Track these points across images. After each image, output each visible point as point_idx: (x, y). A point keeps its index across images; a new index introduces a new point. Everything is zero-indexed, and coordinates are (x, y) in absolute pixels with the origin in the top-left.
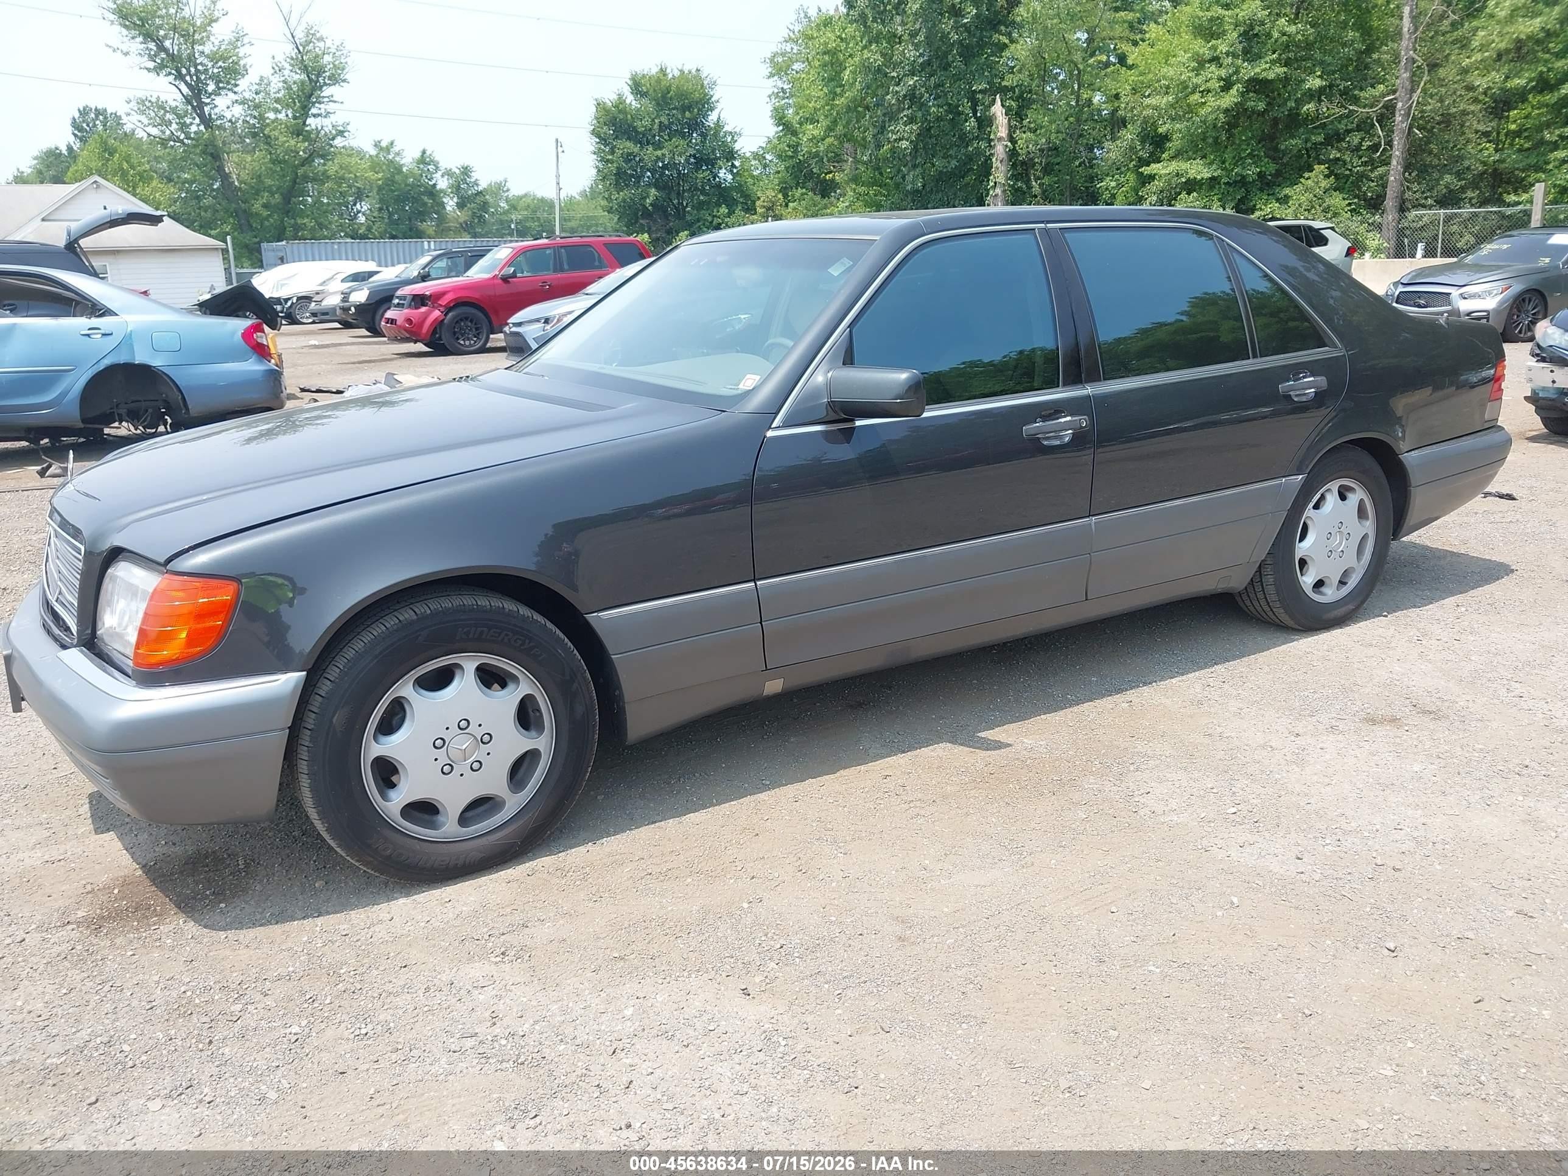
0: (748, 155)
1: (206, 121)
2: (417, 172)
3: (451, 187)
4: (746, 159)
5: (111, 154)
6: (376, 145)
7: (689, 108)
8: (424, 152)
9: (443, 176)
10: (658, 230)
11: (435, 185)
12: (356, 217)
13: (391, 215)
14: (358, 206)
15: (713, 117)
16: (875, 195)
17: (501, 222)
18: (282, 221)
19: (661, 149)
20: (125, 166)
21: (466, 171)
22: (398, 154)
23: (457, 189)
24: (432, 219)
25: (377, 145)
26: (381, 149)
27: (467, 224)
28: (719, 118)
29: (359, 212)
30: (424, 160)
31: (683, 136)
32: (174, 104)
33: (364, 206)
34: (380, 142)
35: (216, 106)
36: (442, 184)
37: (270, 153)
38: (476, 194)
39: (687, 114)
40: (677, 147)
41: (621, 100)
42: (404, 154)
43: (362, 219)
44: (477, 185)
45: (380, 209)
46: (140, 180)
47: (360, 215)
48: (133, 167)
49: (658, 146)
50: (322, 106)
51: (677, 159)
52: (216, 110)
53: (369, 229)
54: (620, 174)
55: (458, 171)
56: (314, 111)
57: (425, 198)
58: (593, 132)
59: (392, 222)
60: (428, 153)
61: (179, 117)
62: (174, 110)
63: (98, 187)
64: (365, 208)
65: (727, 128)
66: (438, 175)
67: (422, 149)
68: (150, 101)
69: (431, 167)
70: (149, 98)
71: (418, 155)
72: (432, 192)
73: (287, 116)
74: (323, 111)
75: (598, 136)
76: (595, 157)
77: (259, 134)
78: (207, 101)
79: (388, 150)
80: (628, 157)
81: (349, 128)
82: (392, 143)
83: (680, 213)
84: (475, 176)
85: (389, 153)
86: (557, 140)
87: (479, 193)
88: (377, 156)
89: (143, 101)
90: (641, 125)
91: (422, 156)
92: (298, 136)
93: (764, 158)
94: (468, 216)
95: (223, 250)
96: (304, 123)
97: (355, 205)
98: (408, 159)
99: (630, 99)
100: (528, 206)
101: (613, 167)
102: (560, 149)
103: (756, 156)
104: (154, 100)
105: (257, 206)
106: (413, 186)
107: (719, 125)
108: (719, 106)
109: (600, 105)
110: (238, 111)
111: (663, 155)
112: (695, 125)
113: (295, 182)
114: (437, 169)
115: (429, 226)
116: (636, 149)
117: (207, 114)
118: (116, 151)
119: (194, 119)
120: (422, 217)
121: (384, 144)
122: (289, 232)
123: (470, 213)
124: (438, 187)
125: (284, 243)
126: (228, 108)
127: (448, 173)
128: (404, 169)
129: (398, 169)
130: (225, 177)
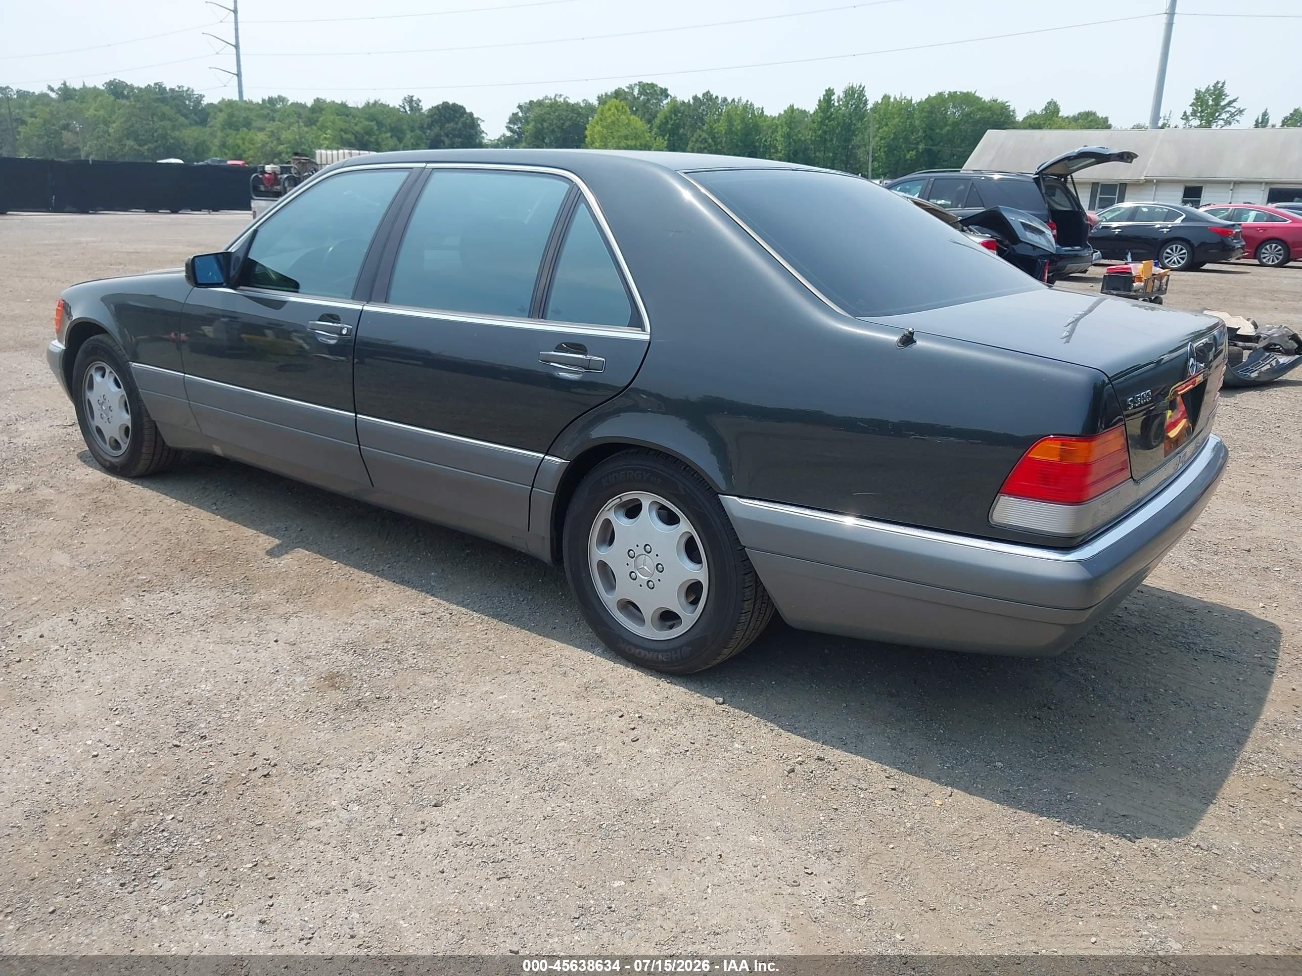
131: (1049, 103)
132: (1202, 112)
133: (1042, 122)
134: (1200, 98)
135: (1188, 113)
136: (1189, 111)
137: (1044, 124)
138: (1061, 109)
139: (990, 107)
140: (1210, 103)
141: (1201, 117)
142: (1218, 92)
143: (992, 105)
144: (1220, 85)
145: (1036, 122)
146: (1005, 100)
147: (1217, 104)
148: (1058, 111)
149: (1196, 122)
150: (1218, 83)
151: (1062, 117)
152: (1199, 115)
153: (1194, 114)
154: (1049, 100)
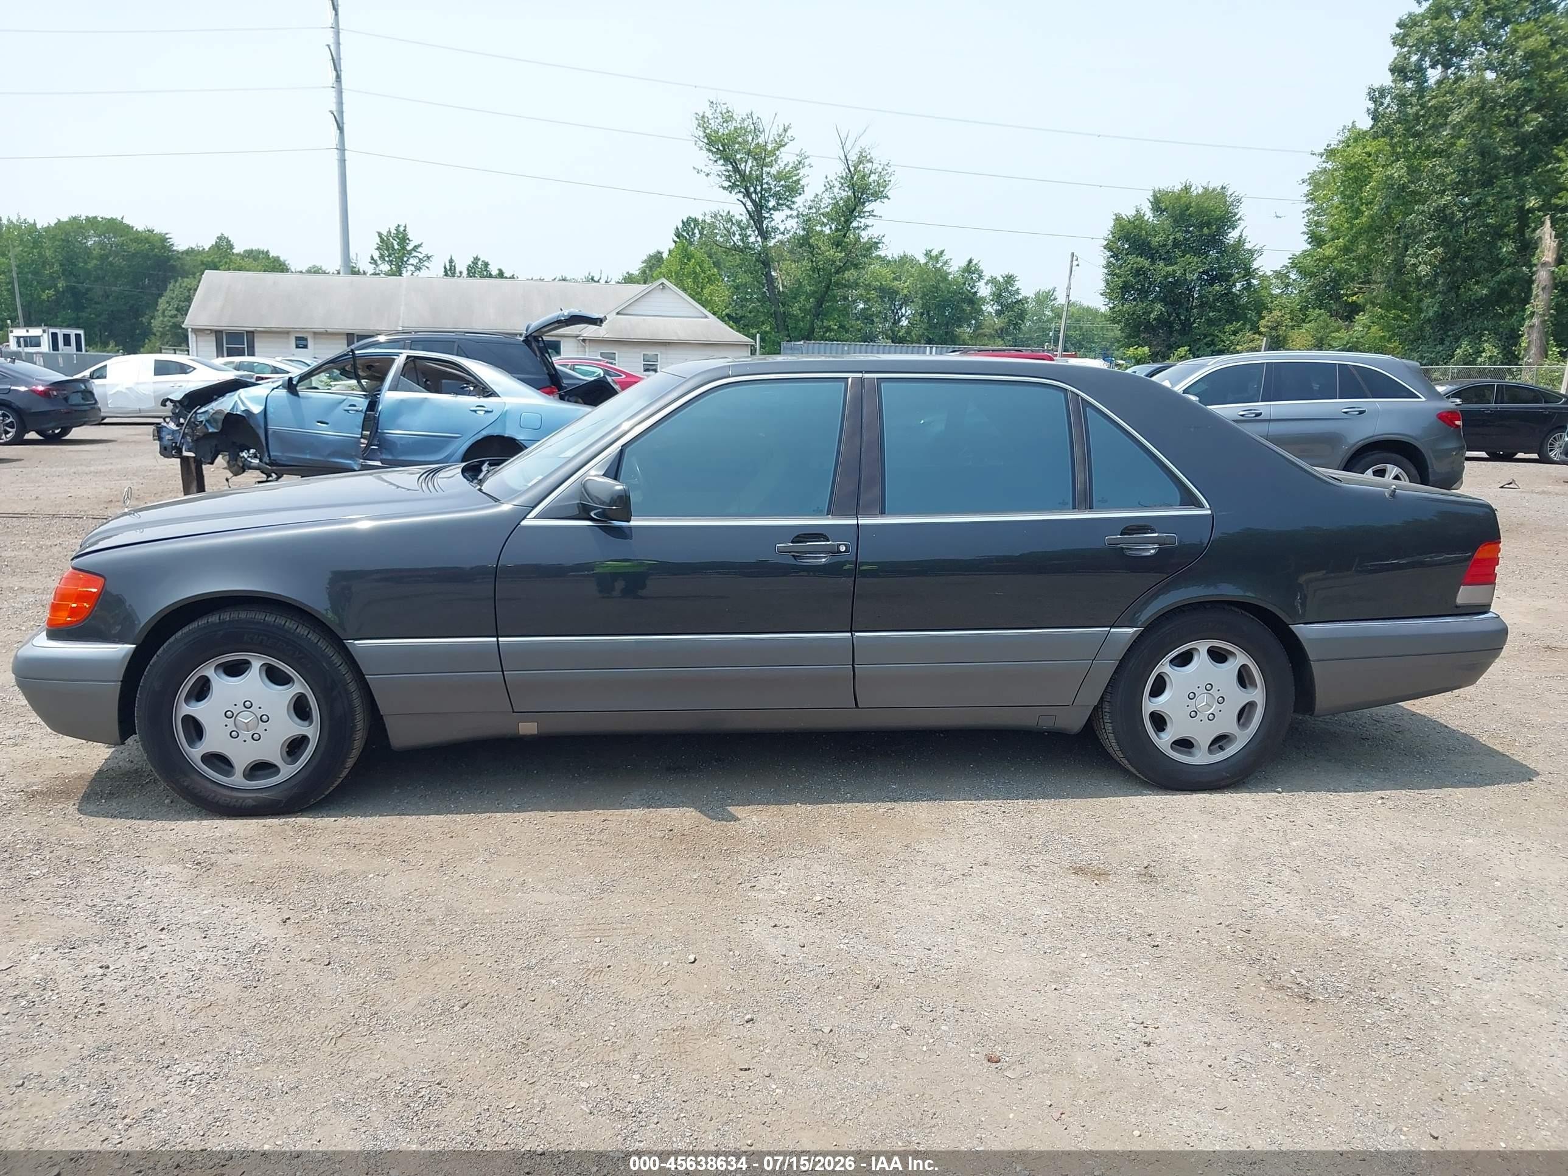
0: (1269, 273)
1: (764, 235)
2: (961, 280)
3: (993, 294)
4: (1264, 277)
5: (689, 260)
6: (926, 254)
7: (1208, 224)
8: (970, 261)
9: (987, 284)
10: (1158, 345)
11: (976, 292)
12: (900, 320)
13: (930, 318)
14: (903, 310)
15: (1233, 235)
16: (1394, 319)
17: (1043, 330)
18: (812, 323)
19: (1171, 264)
20: (698, 269)
21: (1010, 279)
22: (946, 263)
23: (998, 297)
24: (969, 326)
25: (928, 254)
26: (931, 258)
27: (1002, 331)
28: (1241, 236)
29: (902, 316)
30: (970, 269)
31: (1197, 252)
32: (739, 218)
33: (907, 311)
34: (930, 252)
35: (773, 220)
36: (984, 290)
37: (812, 261)
38: (1015, 303)
39: (1206, 231)
40: (1190, 263)
41: (1139, 216)
42: (951, 263)
43: (904, 322)
44: (1019, 294)
45: (922, 314)
46: (708, 282)
47: (904, 318)
48: (703, 271)
49: (1169, 261)
50: (863, 220)
51: (1189, 277)
52: (773, 224)
53: (908, 333)
54: (1126, 288)
55: (1001, 280)
56: (855, 224)
57: (965, 306)
58: (1108, 247)
59: (931, 326)
60: (974, 262)
61: (742, 229)
62: (739, 223)
63: (664, 288)
64: (909, 312)
65: (1248, 246)
66: (982, 283)
67: (968, 259)
68: (721, 216)
69: (975, 276)
70: (721, 213)
71: (964, 264)
72: (973, 300)
73: (831, 228)
74: (862, 225)
75: (1110, 250)
76: (1106, 271)
77: (805, 242)
78: (767, 215)
79: (937, 258)
80: (1138, 272)
81: (884, 240)
82: (942, 253)
83: (1186, 327)
84: (1017, 285)
85: (937, 262)
86: (1073, 254)
87: (1018, 302)
88: (926, 264)
89: (716, 215)
90: (1155, 241)
91: (968, 265)
92: (837, 246)
93: (1288, 277)
94: (1003, 323)
95: (752, 346)
96: (845, 236)
97: (900, 309)
98: (955, 266)
99: (1149, 215)
100: (1073, 316)
101: (1119, 282)
102: (1075, 263)
103: (1278, 275)
104: (724, 214)
105: (795, 310)
106: (955, 293)
107: (1240, 241)
108: (1242, 225)
109: (1118, 219)
110: (792, 224)
111: (1174, 271)
112: (1215, 240)
113: (828, 287)
114: (980, 277)
115: (967, 331)
116: (1147, 263)
117: (765, 226)
118: (693, 257)
119: (754, 231)
120: (958, 323)
121: (934, 253)
122: (818, 332)
123: (1006, 320)
124: (979, 295)
125: (802, 342)
126: (782, 221)
127: (993, 281)
128: (950, 277)
129: (944, 277)
130: (771, 281)
131: (220, 238)
132: (389, 256)
133: (217, 260)
134: (384, 244)
135: (376, 257)
136: (376, 255)
137: (220, 262)
138: (235, 245)
139: (146, 239)
140: (396, 247)
141: (391, 261)
142: (402, 237)
143: (149, 236)
144: (402, 229)
145: (209, 260)
146: (164, 232)
147: (404, 248)
148: (231, 247)
149: (385, 267)
150: (399, 226)
151: (238, 255)
152: (387, 259)
153: (382, 257)
154: (219, 235)
